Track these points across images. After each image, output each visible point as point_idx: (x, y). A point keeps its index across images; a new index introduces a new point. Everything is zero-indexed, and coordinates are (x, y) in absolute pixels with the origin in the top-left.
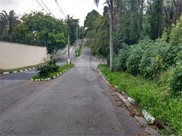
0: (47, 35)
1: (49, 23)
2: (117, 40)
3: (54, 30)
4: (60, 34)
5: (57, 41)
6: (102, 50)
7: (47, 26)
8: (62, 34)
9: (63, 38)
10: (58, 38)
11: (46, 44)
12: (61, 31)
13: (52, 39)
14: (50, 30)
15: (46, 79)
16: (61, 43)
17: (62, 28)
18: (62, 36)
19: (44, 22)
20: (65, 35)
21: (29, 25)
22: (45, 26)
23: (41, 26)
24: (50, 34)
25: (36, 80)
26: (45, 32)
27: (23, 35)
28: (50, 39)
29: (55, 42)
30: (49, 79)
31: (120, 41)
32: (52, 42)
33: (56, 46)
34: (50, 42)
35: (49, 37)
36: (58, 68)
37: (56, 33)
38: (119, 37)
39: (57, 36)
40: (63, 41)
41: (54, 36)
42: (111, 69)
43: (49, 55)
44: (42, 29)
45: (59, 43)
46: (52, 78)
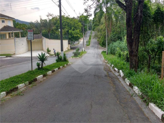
0: (68, 31)
1: (69, 23)
2: (112, 37)
3: (72, 28)
4: (76, 31)
5: (75, 35)
6: (104, 43)
7: (68, 25)
8: (78, 31)
9: (78, 34)
10: (75, 33)
11: (68, 38)
12: (77, 28)
13: (71, 34)
14: (70, 28)
15: (77, 58)
16: (78, 37)
17: (78, 26)
18: (78, 32)
19: (66, 23)
20: (80, 31)
21: (56, 25)
22: (67, 26)
23: (64, 25)
24: (70, 31)
25: (73, 58)
26: (67, 30)
27: (53, 32)
28: (70, 34)
29: (73, 36)
30: (78, 57)
31: (114, 38)
32: (71, 36)
33: (74, 39)
34: (70, 37)
35: (70, 33)
36: (80, 53)
37: (74, 30)
38: (114, 35)
39: (74, 32)
40: (78, 35)
41: (73, 32)
42: (107, 53)
43: (69, 45)
44: (65, 28)
45: (76, 37)
46: (79, 57)
